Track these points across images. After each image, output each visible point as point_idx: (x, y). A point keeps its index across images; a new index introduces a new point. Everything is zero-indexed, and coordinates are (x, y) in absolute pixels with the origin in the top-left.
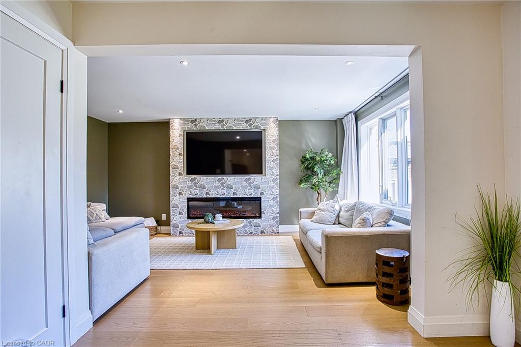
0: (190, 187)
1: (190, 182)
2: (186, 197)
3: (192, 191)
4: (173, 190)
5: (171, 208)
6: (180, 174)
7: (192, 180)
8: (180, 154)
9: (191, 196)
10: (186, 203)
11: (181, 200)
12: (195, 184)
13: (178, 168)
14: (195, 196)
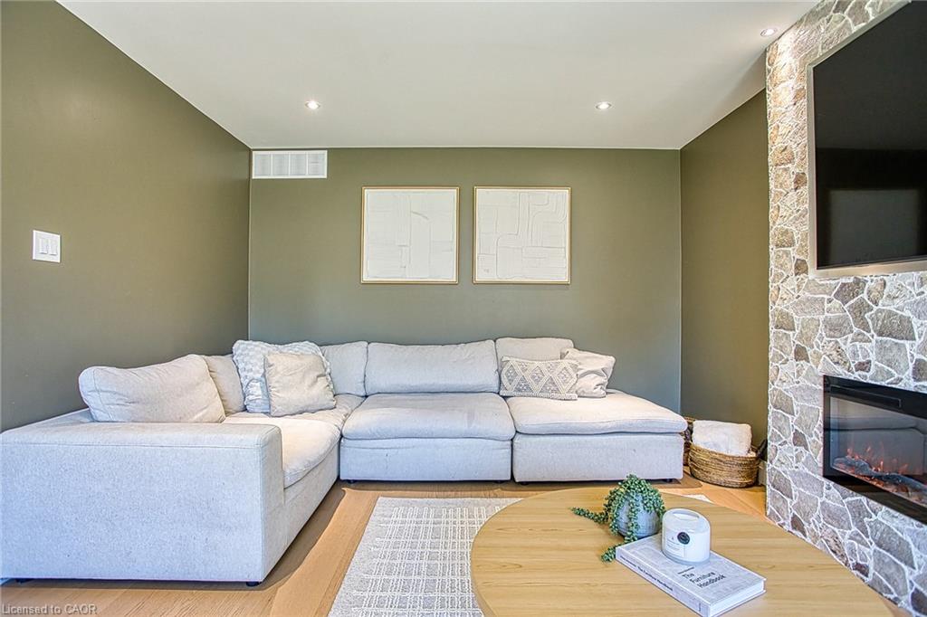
0: (836, 328)
1: (837, 303)
2: (821, 370)
3: (847, 345)
4: (777, 338)
5: (771, 409)
6: (800, 267)
7: (845, 293)
8: (799, 181)
9: (841, 372)
10: (820, 397)
11: (804, 382)
12: (860, 310)
13: (791, 244)
14: (856, 376)
